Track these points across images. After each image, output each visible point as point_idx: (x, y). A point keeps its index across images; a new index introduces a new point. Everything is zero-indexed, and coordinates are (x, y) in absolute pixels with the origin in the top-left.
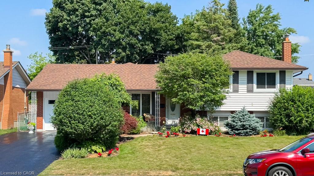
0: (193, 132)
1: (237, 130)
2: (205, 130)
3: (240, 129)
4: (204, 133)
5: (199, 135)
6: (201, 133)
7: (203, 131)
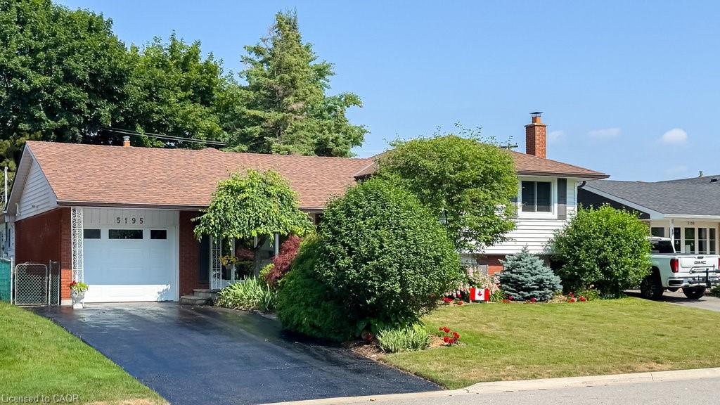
0: (464, 297)
1: (529, 290)
2: (483, 291)
3: (534, 289)
4: (482, 298)
5: (474, 301)
6: (477, 298)
7: (480, 295)
